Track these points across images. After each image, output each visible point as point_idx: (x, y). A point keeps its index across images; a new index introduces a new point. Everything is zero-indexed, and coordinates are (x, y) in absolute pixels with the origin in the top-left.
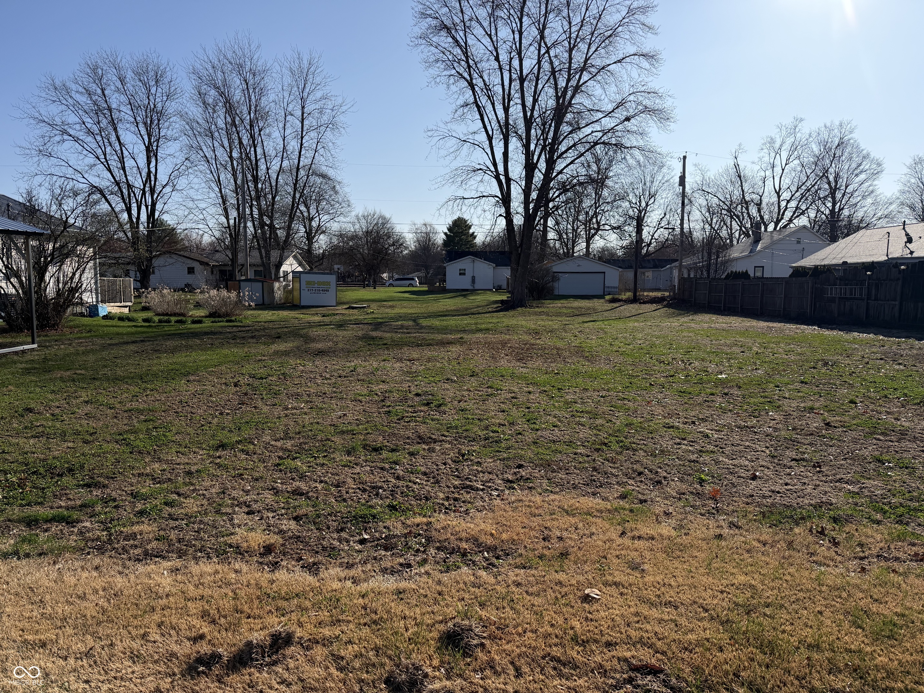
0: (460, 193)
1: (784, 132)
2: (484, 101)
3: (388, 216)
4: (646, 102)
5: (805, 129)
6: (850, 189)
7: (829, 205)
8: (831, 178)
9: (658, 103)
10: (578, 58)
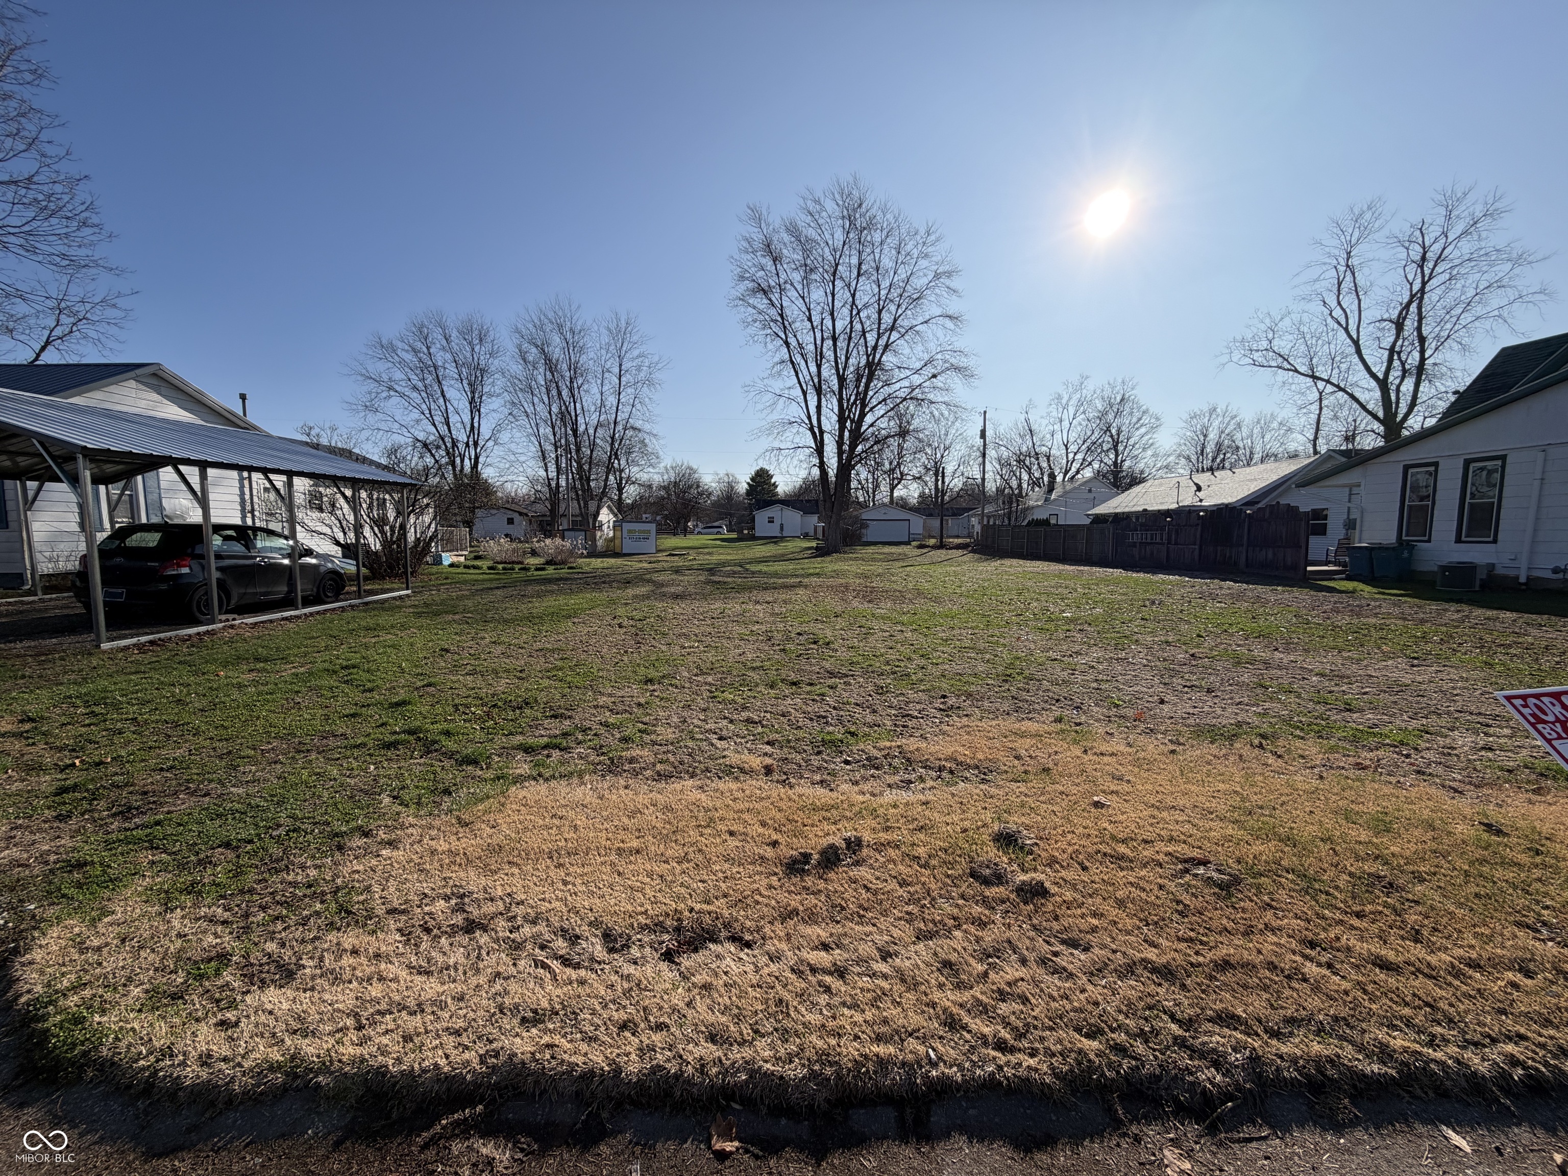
0: (776, 444)
1: (1071, 390)
2: (798, 359)
3: (695, 467)
4: (953, 361)
5: (1090, 386)
6: (1131, 442)
7: (1112, 456)
8: (1114, 431)
9: (963, 362)
10: (887, 319)
